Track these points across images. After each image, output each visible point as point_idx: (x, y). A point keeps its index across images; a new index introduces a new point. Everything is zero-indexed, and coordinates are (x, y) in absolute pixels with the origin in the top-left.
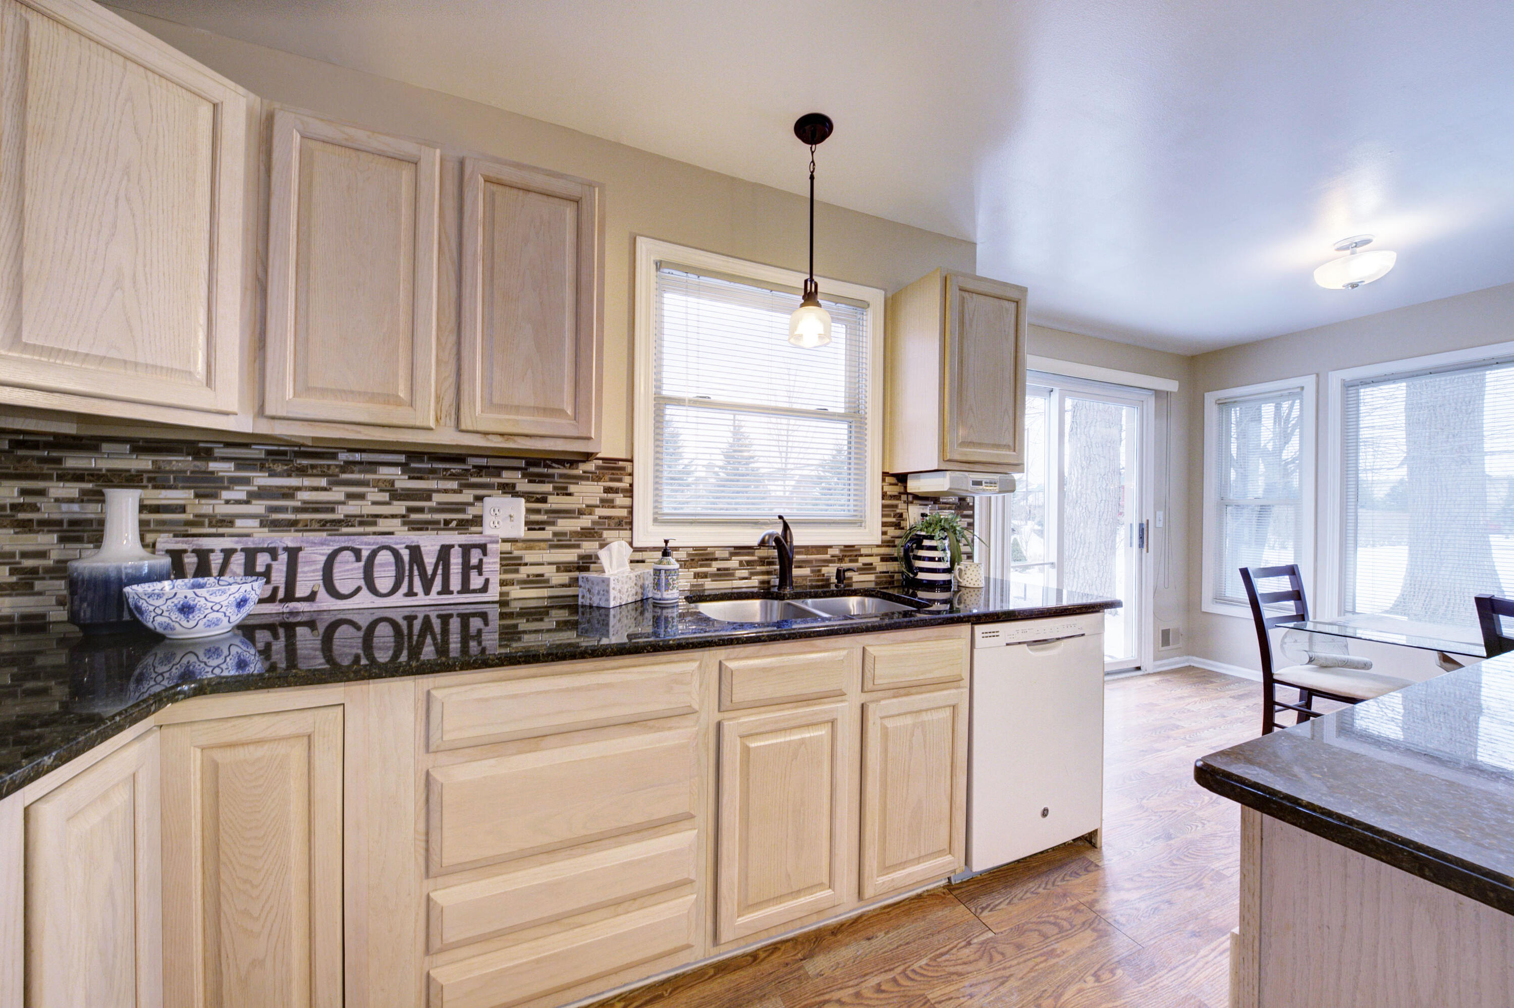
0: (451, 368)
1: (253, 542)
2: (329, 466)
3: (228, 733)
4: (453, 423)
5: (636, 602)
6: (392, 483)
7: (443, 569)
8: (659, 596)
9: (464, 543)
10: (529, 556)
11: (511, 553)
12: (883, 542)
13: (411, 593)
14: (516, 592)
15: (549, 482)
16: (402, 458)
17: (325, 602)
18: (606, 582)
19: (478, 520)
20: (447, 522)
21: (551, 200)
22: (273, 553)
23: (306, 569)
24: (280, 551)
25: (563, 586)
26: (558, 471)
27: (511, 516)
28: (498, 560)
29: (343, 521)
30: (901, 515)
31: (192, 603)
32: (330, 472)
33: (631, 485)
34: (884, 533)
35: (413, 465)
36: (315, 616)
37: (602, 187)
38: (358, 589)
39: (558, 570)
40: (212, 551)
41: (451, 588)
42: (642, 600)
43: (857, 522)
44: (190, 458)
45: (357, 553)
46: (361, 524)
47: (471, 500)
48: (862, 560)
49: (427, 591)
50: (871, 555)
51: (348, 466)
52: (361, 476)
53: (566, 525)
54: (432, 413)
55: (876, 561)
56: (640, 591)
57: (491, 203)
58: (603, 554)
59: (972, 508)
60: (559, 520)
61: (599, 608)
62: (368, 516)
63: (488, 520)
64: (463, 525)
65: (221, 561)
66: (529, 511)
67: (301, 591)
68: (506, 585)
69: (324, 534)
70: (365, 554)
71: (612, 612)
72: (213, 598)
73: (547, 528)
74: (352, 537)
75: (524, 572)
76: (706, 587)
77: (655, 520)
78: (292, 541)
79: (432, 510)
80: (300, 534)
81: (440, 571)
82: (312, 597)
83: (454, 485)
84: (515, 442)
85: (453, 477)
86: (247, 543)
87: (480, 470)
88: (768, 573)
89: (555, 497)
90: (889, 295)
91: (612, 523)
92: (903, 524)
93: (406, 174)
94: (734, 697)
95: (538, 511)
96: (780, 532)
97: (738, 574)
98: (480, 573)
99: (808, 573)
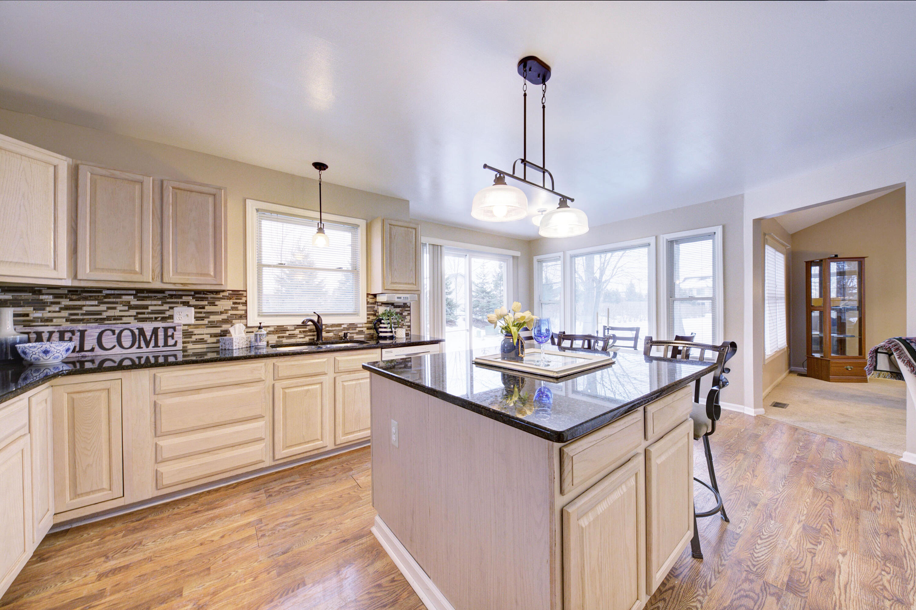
0: (159, 258)
1: (63, 328)
2: (98, 296)
3: (77, 388)
4: (160, 280)
5: (247, 347)
6: (129, 302)
7: (155, 337)
8: (257, 345)
9: (164, 326)
10: (196, 331)
11: (188, 330)
12: (367, 322)
13: (139, 347)
14: (190, 346)
15: (205, 301)
16: (134, 292)
17: (99, 351)
18: (232, 339)
19: (171, 317)
20: (156, 318)
21: (202, 195)
22: (73, 332)
23: (89, 338)
24: (76, 332)
25: (214, 343)
26: (210, 296)
27: (187, 315)
28: (182, 333)
29: (105, 318)
30: (376, 311)
31: (48, 350)
32: (99, 298)
33: (246, 301)
34: (368, 318)
35: (139, 295)
36: (94, 358)
37: (225, 189)
38: (114, 346)
39: (211, 336)
40: (43, 332)
41: (159, 345)
42: (250, 347)
43: (355, 314)
44: (31, 294)
45: (113, 332)
46: (114, 319)
47: (168, 309)
48: (358, 329)
49: (147, 346)
50: (363, 327)
51: (107, 296)
52: (114, 300)
53: (213, 318)
54: (151, 276)
55: (365, 329)
56: (249, 343)
57: (175, 196)
58: (232, 330)
59: (410, 307)
60: (211, 316)
61: (229, 350)
62: (118, 316)
63: (176, 317)
64: (164, 319)
65: (48, 336)
66: (196, 313)
67: (87, 347)
68: (186, 343)
69: (97, 324)
70: (117, 332)
71: (234, 351)
72: (57, 348)
73: (205, 319)
74: (110, 325)
75: (194, 338)
76: (283, 342)
77: (259, 315)
78: (82, 327)
79: (149, 313)
80: (85, 324)
81: (153, 338)
82: (92, 350)
83: (160, 302)
84: (188, 286)
85: (159, 299)
86: (60, 329)
87: (171, 296)
88: (313, 335)
89: (209, 306)
90: (369, 222)
91: (237, 317)
92: (377, 314)
93: (138, 187)
94: (280, 375)
95: (201, 313)
96: (315, 319)
97: (299, 336)
98: (173, 339)
99: (331, 334)
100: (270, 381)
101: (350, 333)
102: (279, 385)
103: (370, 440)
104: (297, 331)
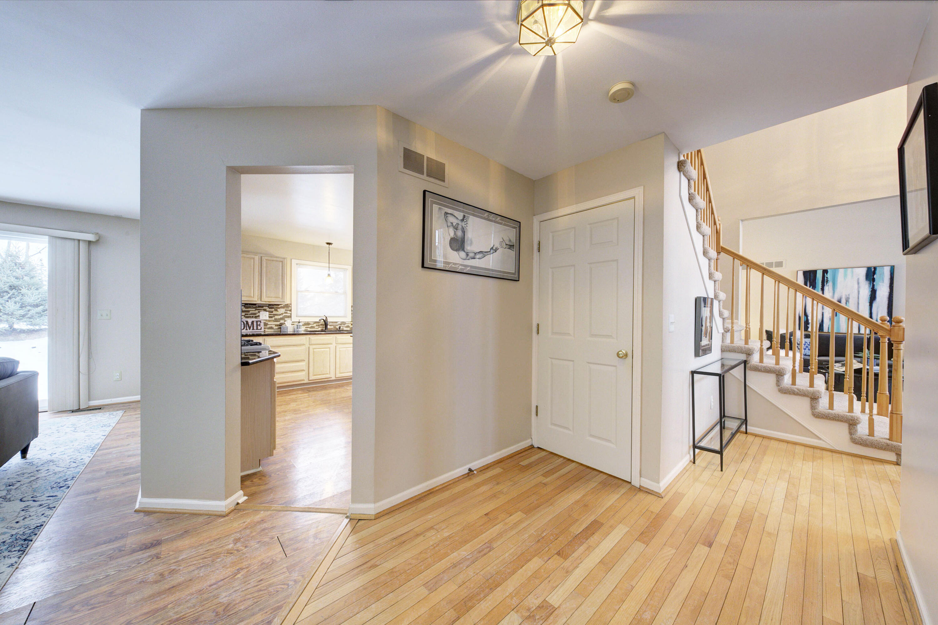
0: (260, 291)
5: (294, 330)
8: (298, 329)
9: (256, 320)
10: (269, 323)
11: (266, 323)
13: (247, 330)
14: (267, 330)
15: (273, 309)
18: (286, 327)
19: (259, 316)
20: (253, 317)
25: (277, 329)
26: (275, 307)
27: (266, 316)
28: (263, 324)
33: (291, 309)
35: (246, 306)
37: (285, 257)
39: (275, 326)
41: (254, 329)
43: (345, 317)
47: (258, 312)
48: (346, 325)
49: (250, 329)
53: (277, 317)
54: (257, 299)
55: (350, 325)
56: (294, 328)
57: (267, 263)
58: (285, 323)
60: (275, 316)
61: (286, 330)
63: (261, 316)
64: (256, 317)
66: (269, 314)
68: (265, 328)
71: (288, 331)
73: (273, 318)
75: (268, 326)
76: (308, 330)
77: (297, 316)
79: (250, 314)
81: (252, 326)
83: (254, 309)
84: (269, 303)
85: (254, 308)
87: (259, 306)
88: (323, 327)
89: (275, 312)
91: (287, 317)
93: (252, 261)
94: (312, 343)
95: (271, 314)
96: (325, 319)
97: (316, 327)
98: (260, 326)
99: (332, 327)
100: (307, 345)
101: (343, 327)
102: (311, 347)
103: (351, 378)
104: (315, 325)
